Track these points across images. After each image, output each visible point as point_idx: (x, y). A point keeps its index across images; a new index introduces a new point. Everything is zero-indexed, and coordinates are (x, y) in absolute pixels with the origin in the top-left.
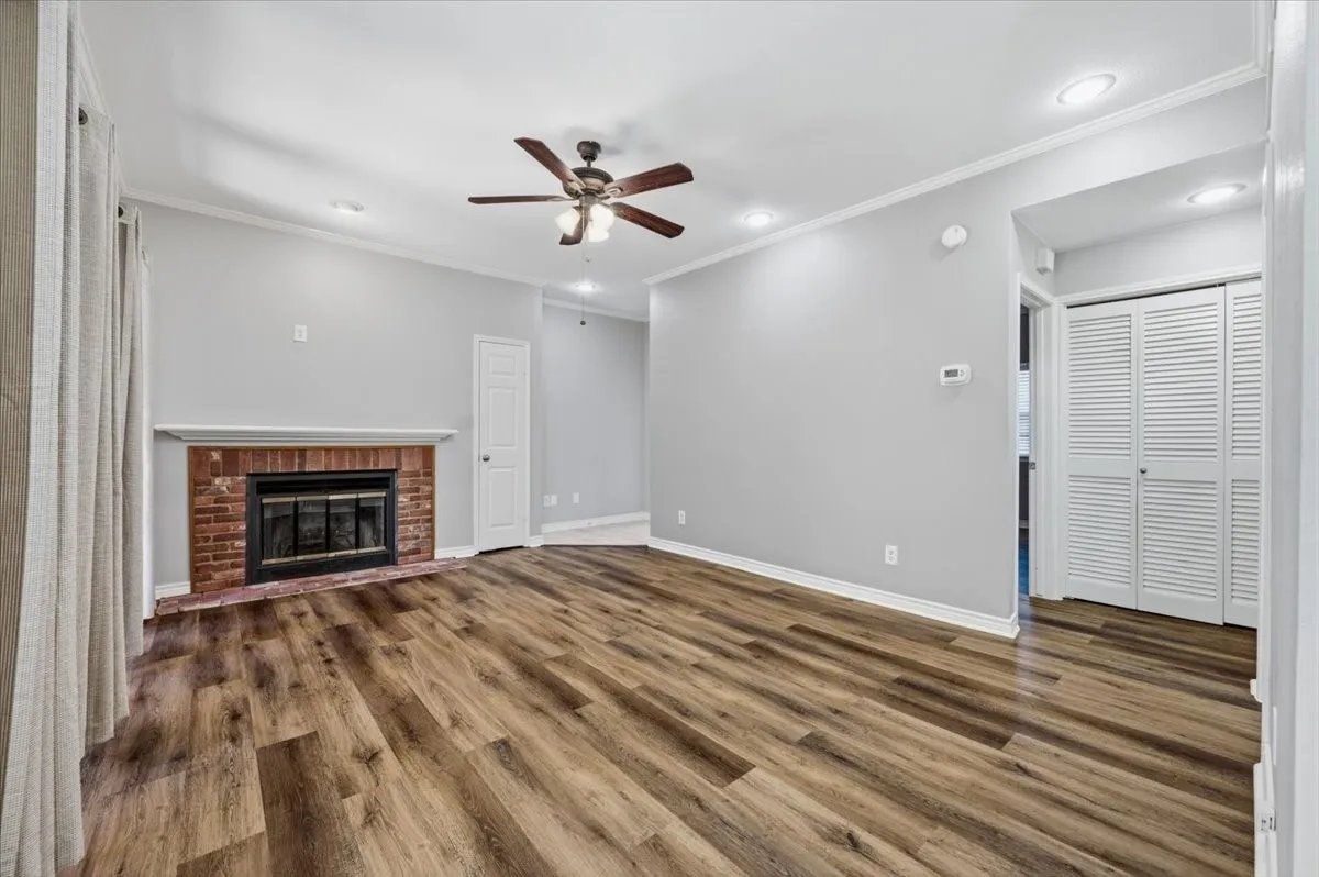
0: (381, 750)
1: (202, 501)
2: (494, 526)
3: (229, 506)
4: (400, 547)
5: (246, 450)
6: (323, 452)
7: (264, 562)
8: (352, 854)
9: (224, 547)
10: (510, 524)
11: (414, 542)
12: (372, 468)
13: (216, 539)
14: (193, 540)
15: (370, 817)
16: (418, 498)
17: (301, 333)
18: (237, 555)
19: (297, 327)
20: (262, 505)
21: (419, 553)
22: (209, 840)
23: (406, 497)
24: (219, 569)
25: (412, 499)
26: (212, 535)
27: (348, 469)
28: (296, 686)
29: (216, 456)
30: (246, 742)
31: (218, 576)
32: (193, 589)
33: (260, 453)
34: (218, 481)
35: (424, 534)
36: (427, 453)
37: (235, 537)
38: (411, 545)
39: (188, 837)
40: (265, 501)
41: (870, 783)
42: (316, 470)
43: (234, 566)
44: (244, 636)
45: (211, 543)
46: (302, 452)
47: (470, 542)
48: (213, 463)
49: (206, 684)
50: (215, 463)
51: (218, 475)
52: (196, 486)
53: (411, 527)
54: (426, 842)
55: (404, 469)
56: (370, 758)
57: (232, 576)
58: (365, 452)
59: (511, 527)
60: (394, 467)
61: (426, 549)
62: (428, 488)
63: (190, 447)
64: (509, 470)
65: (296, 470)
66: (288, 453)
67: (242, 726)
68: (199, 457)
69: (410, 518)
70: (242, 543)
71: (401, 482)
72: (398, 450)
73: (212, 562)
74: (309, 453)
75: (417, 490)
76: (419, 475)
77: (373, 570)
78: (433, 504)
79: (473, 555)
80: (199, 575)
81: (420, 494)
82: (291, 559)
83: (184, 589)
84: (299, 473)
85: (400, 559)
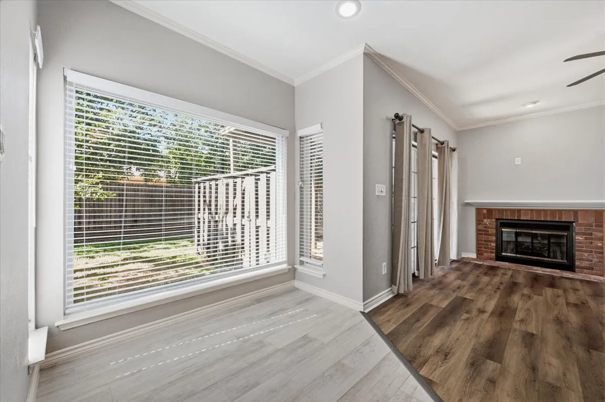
0: (487, 312)
1: (481, 227)
3: (489, 230)
4: (577, 263)
5: (495, 209)
6: (529, 212)
7: (503, 254)
8: (455, 321)
9: (487, 245)
11: (588, 263)
12: (557, 220)
13: (485, 241)
14: (478, 240)
15: (467, 319)
16: (591, 239)
17: (518, 161)
18: (492, 249)
19: (516, 159)
20: (502, 231)
21: (593, 270)
22: (434, 303)
23: (582, 237)
24: (486, 252)
25: (586, 239)
26: (483, 239)
27: (543, 219)
28: (481, 289)
29: (485, 211)
30: (456, 293)
31: (485, 254)
32: (477, 256)
33: (501, 211)
34: (485, 220)
35: (596, 260)
36: (598, 214)
37: (491, 241)
38: (585, 264)
39: (431, 300)
40: (503, 230)
42: (525, 219)
43: (491, 252)
44: (480, 273)
45: (483, 242)
46: (519, 211)
48: (484, 214)
49: (459, 279)
51: (485, 218)
52: (479, 222)
53: (586, 254)
54: (474, 331)
55: (580, 222)
56: (482, 311)
57: (490, 256)
58: (555, 212)
60: (572, 220)
61: (598, 268)
62: (598, 234)
63: (476, 208)
65: (516, 218)
66: (513, 211)
67: (458, 290)
68: (479, 211)
69: (584, 249)
70: (494, 244)
71: (578, 229)
72: (576, 212)
73: (483, 249)
74: (522, 212)
75: (591, 234)
76: (593, 226)
77: (558, 271)
80: (479, 252)
81: (593, 236)
82: (514, 255)
83: (474, 256)
84: (517, 220)
85: (576, 270)
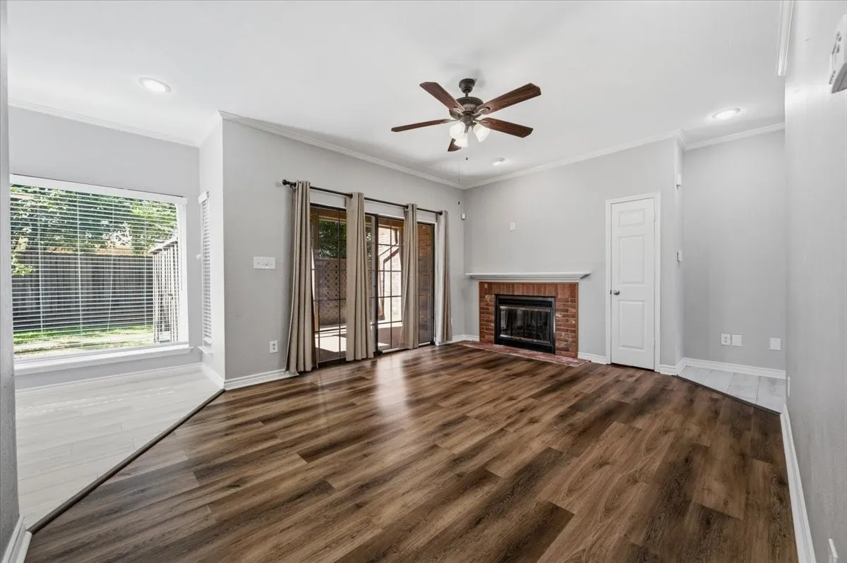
1: (483, 305)
2: (623, 346)
3: (490, 308)
4: (557, 344)
5: (495, 283)
6: (521, 287)
7: (501, 336)
9: (488, 325)
10: (641, 348)
11: (565, 343)
12: (543, 296)
13: (486, 321)
14: (480, 320)
16: (567, 316)
17: (513, 226)
18: (492, 330)
20: (500, 309)
21: (568, 351)
23: (560, 314)
24: (487, 334)
25: (564, 316)
26: (485, 319)
27: (531, 295)
29: (487, 286)
31: (486, 337)
32: (480, 340)
33: (499, 284)
34: (486, 297)
35: (570, 340)
36: (573, 288)
37: (491, 321)
38: (563, 345)
40: (501, 307)
41: (271, 504)
42: (518, 294)
43: (491, 334)
46: (513, 286)
47: (604, 354)
50: (486, 289)
51: (487, 294)
52: (482, 297)
53: (563, 334)
55: (559, 297)
57: (490, 338)
58: (540, 286)
59: (640, 350)
60: (554, 295)
61: (572, 349)
62: (574, 310)
63: (480, 282)
64: (641, 303)
65: (511, 293)
66: (509, 285)
68: (481, 284)
69: (563, 327)
70: (493, 325)
71: (558, 305)
72: (555, 285)
73: (485, 330)
74: (515, 285)
75: (567, 311)
76: (568, 302)
78: (577, 321)
79: (605, 363)
80: (482, 335)
81: (569, 313)
82: (509, 337)
83: (477, 339)
84: (511, 295)
85: (557, 351)
